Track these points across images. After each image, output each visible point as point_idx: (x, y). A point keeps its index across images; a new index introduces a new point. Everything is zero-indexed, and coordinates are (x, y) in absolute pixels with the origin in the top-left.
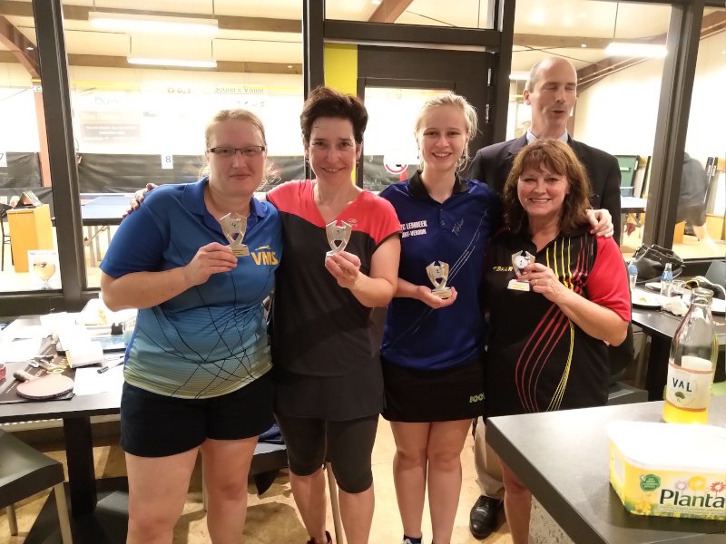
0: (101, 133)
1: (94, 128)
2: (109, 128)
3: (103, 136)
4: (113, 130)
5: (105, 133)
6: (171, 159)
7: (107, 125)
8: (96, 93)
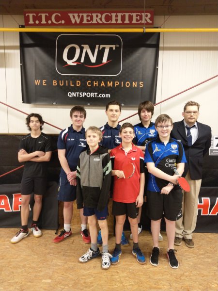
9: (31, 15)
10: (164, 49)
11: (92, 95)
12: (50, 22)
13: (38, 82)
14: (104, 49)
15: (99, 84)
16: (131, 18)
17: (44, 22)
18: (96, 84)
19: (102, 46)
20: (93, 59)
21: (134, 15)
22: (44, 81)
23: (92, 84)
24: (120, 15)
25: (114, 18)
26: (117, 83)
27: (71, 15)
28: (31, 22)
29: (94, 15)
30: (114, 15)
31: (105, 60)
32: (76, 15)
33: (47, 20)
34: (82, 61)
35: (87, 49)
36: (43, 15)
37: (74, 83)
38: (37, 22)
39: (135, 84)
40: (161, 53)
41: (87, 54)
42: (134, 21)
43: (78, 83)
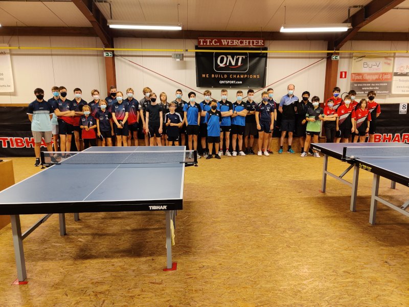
0: (363, 89)
1: (359, 85)
2: (369, 85)
3: (364, 91)
4: (371, 86)
5: (366, 88)
6: (406, 107)
7: (369, 83)
8: (364, 60)
9: (202, 40)
10: (269, 58)
11: (233, 82)
12: (211, 44)
13: (204, 76)
14: (239, 58)
15: (236, 76)
16: (253, 43)
17: (208, 44)
18: (235, 76)
19: (238, 56)
20: (233, 63)
21: (255, 41)
22: (207, 75)
23: (233, 76)
24: (247, 41)
25: (244, 42)
26: (246, 76)
27: (222, 41)
28: (202, 44)
29: (235, 41)
30: (244, 41)
31: (239, 64)
32: (225, 41)
33: (210, 43)
34: (228, 64)
35: (230, 58)
36: (208, 40)
37: (223, 76)
38: (205, 44)
39: (255, 76)
40: (268, 59)
41: (230, 61)
42: (255, 44)
43: (226, 76)
